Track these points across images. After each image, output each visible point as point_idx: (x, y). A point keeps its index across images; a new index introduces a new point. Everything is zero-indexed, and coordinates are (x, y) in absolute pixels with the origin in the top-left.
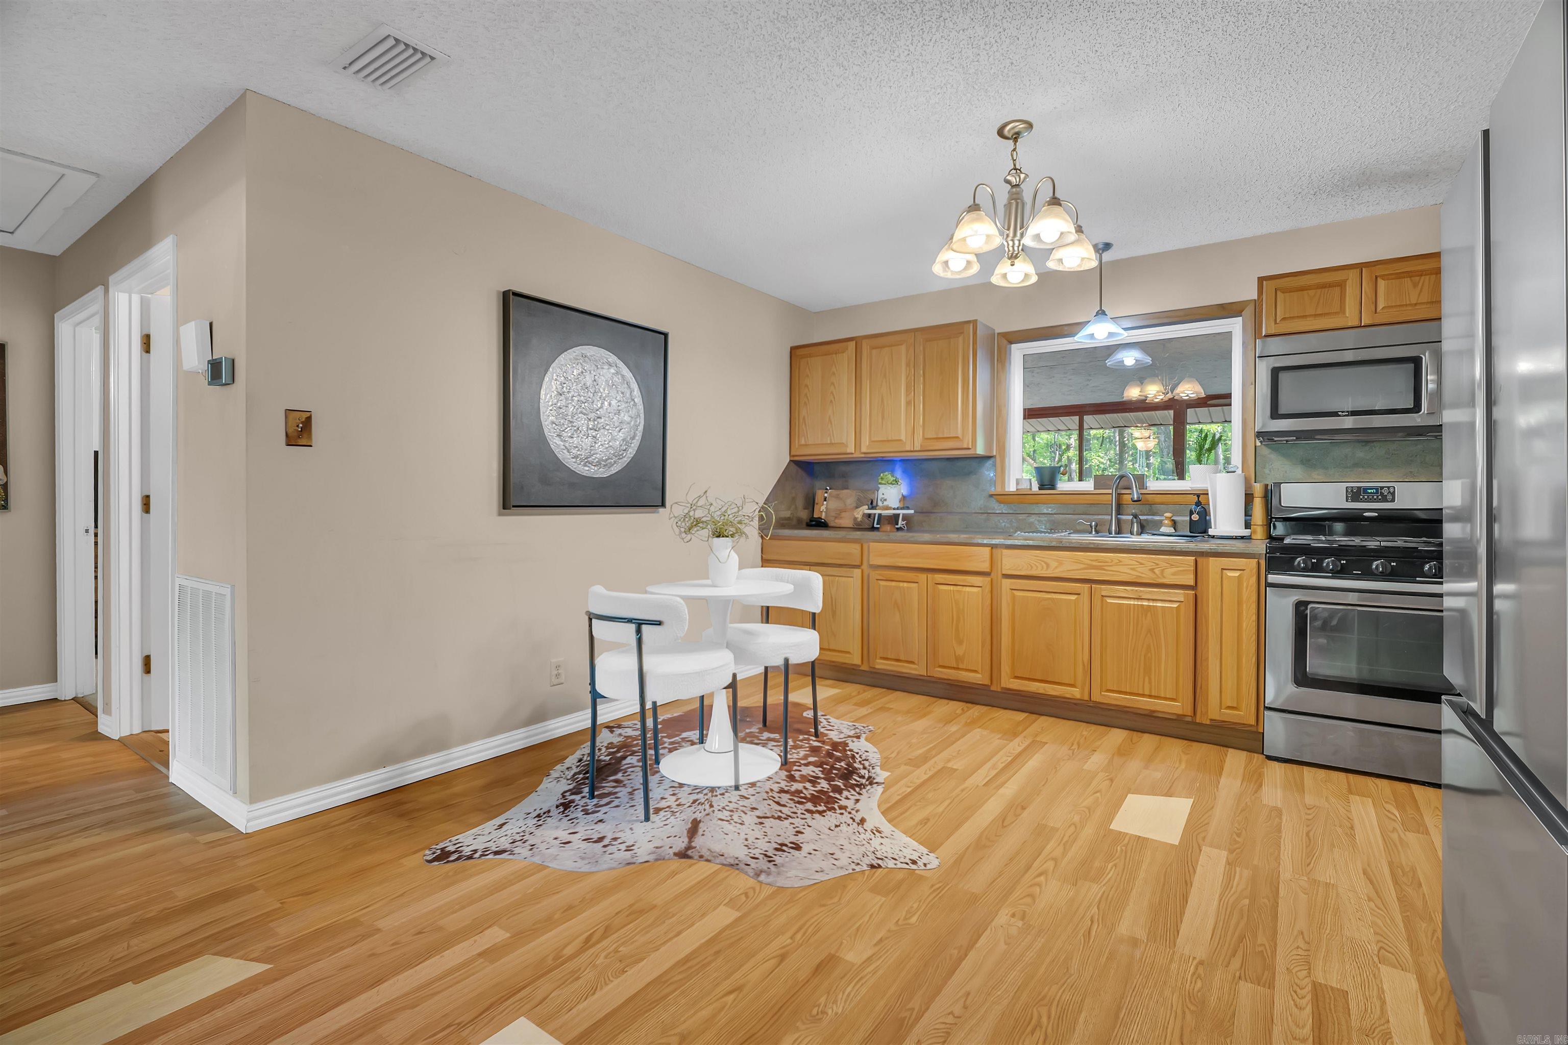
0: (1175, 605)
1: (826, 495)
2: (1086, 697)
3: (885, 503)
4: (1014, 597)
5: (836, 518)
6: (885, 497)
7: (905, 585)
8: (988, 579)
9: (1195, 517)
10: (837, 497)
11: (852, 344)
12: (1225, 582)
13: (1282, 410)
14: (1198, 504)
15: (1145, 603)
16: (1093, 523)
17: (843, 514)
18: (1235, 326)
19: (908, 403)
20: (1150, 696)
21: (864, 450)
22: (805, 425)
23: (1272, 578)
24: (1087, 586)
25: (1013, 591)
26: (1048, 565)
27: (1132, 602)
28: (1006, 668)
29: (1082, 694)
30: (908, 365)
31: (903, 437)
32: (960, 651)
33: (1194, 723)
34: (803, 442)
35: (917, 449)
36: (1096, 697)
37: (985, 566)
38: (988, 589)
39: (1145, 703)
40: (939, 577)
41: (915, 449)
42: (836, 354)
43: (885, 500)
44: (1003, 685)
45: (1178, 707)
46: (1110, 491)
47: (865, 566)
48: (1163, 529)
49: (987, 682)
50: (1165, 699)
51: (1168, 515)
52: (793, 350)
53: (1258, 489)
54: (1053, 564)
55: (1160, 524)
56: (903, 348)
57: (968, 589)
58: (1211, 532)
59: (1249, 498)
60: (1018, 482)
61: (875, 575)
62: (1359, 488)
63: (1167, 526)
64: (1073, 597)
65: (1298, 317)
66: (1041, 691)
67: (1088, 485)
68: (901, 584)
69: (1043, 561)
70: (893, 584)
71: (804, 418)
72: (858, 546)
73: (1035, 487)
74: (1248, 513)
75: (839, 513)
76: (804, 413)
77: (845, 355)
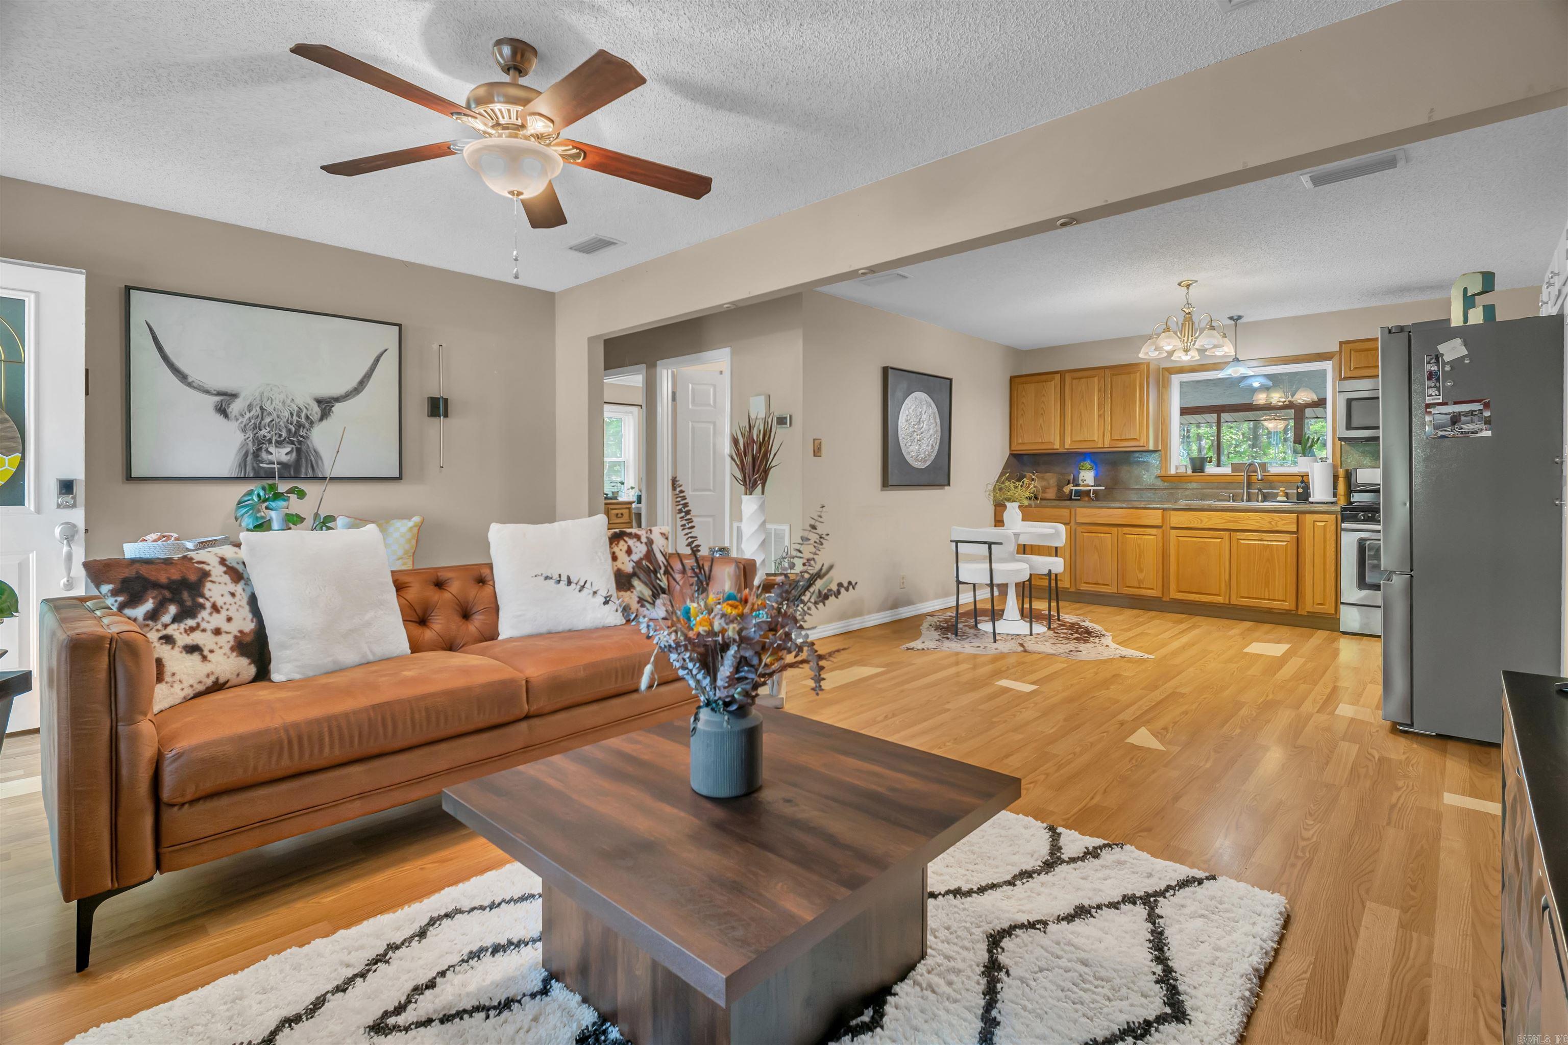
0: (1285, 544)
1: (1032, 478)
2: (1227, 602)
3: (1085, 483)
4: (1178, 541)
5: (1043, 493)
6: (1085, 478)
7: (1102, 535)
8: (1161, 530)
9: (1300, 490)
10: (1042, 479)
11: (1058, 376)
12: (1316, 529)
13: (1354, 425)
14: (1302, 482)
15: (1266, 543)
16: (1232, 494)
18: (1328, 366)
19: (1099, 416)
20: (1269, 600)
21: (1067, 447)
22: (1022, 429)
23: (1344, 525)
24: (1227, 533)
25: (1178, 537)
26: (1202, 521)
27: (1257, 542)
28: (1173, 586)
29: (1225, 599)
30: (1099, 390)
31: (1096, 439)
32: (1141, 576)
33: (1297, 615)
34: (1020, 441)
36: (1233, 602)
37: (1158, 522)
38: (1160, 536)
39: (1266, 604)
40: (1126, 530)
41: (1105, 447)
42: (1045, 382)
43: (1085, 480)
44: (1171, 597)
45: (1287, 605)
46: (1243, 474)
47: (1073, 523)
48: (1279, 498)
49: (1160, 595)
50: (1279, 600)
51: (1282, 489)
52: (1012, 379)
53: (1341, 472)
54: (1206, 520)
55: (1277, 495)
56: (1096, 379)
57: (1146, 537)
58: (1311, 500)
59: (1336, 478)
60: (1177, 468)
61: (1080, 529)
63: (1281, 496)
64: (1219, 540)
65: (1365, 367)
66: (1197, 599)
67: (1226, 470)
68: (1099, 535)
69: (1198, 518)
70: (1094, 534)
71: (1021, 425)
72: (1068, 511)
73: (1189, 472)
74: (1335, 487)
75: (1045, 489)
76: (1021, 421)
77: (1053, 383)
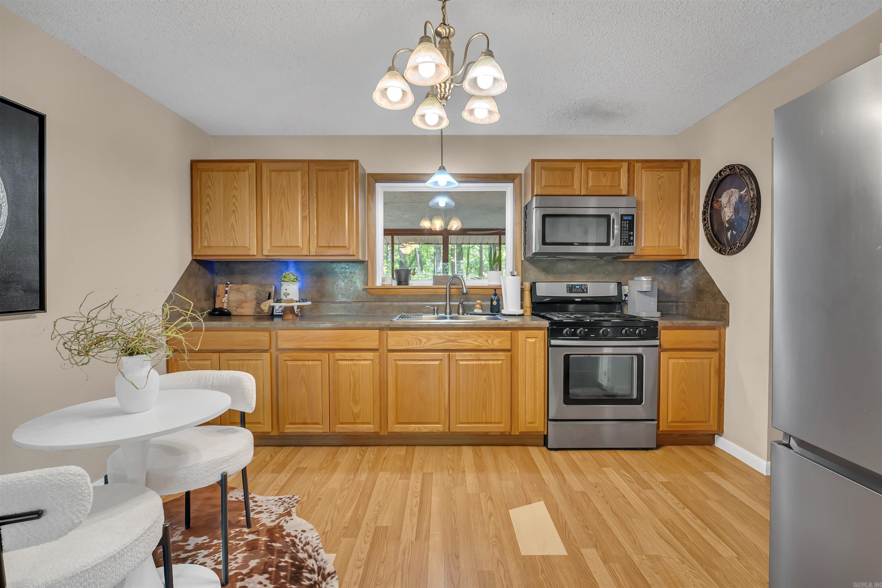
0: (500, 362)
1: (227, 289)
2: (447, 430)
3: (289, 297)
4: (397, 365)
5: (237, 307)
6: (288, 292)
7: (310, 363)
8: (377, 354)
9: (495, 303)
10: (238, 290)
11: (254, 165)
12: (527, 346)
13: (548, 241)
14: (495, 295)
15: (483, 362)
16: (436, 308)
17: (244, 305)
18: (508, 188)
19: (304, 218)
20: (486, 423)
21: (266, 253)
22: (208, 229)
23: (553, 342)
24: (446, 354)
25: (396, 361)
26: (421, 341)
27: (475, 362)
28: (391, 418)
29: (444, 428)
30: (303, 188)
31: (300, 244)
32: (356, 410)
33: (510, 435)
34: (206, 244)
35: (313, 254)
36: (452, 429)
37: (375, 344)
38: (377, 361)
39: (482, 428)
40: (338, 355)
41: (311, 254)
42: (237, 171)
43: (288, 294)
44: (390, 430)
45: (501, 427)
46: (445, 287)
47: (273, 350)
48: (476, 311)
49: (378, 430)
50: (495, 423)
51: (478, 301)
52: (194, 164)
53: (527, 285)
54: (424, 340)
55: (474, 307)
56: (299, 174)
57: (362, 362)
58: (503, 312)
60: (383, 280)
61: (283, 357)
62: (572, 285)
63: (477, 308)
64: (437, 363)
65: (552, 186)
66: (417, 430)
67: (429, 282)
68: (307, 363)
69: (417, 338)
70: (300, 363)
71: (206, 223)
72: (267, 334)
73: (395, 283)
75: (240, 304)
76: (206, 218)
77: (246, 173)
